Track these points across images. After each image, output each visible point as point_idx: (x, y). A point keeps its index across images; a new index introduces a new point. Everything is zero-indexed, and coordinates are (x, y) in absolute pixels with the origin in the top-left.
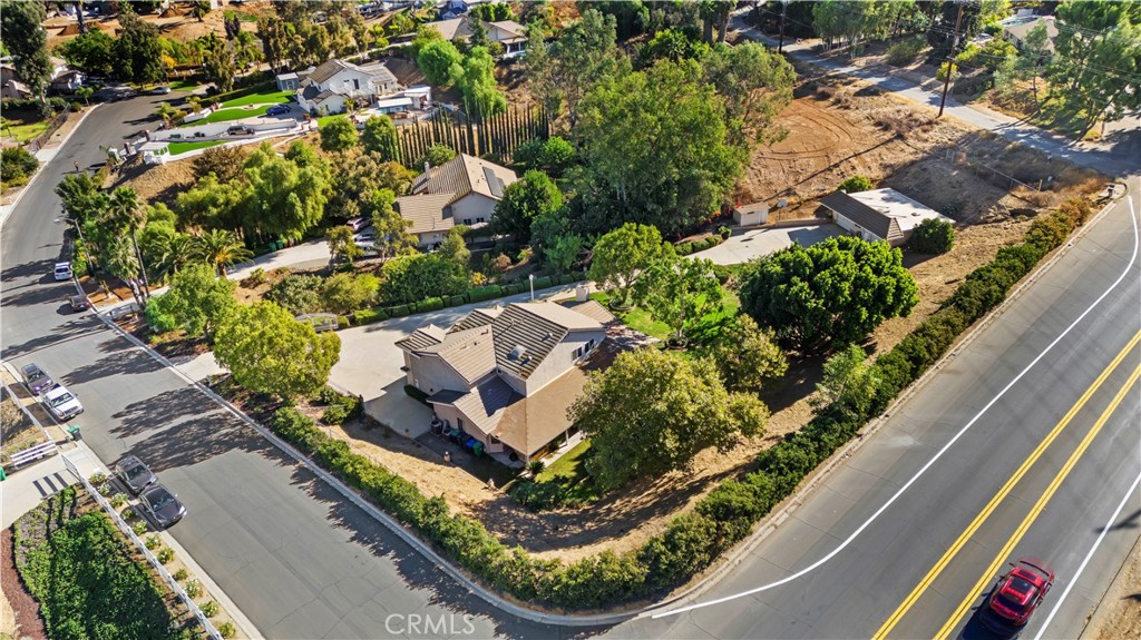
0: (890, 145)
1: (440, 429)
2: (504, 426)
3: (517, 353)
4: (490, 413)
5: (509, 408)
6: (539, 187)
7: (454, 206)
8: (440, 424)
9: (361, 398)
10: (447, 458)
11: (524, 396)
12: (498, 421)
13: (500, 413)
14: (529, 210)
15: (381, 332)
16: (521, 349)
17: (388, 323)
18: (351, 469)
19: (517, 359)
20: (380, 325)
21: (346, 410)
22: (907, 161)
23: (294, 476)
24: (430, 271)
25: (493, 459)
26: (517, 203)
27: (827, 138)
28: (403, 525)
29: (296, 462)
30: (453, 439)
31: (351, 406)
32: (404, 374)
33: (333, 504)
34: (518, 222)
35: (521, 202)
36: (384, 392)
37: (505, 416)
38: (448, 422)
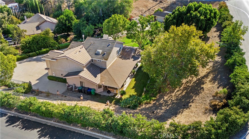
0: (160, 4)
1: (72, 88)
2: (103, 80)
3: (99, 52)
4: (96, 77)
5: (101, 73)
6: (70, 16)
7: (40, 26)
8: (71, 86)
9: (30, 82)
10: (82, 98)
11: (105, 69)
12: (100, 79)
13: (99, 76)
14: (68, 23)
15: (26, 63)
16: (100, 51)
17: (28, 59)
18: (44, 109)
19: (100, 54)
20: (25, 60)
21: (24, 88)
22: (167, 6)
23: (7, 122)
24: (42, 39)
25: (100, 95)
26: (64, 21)
27: (144, 4)
28: (88, 129)
29: (7, 115)
30: (80, 91)
31: (26, 87)
32: (47, 71)
33: (38, 130)
34: (65, 28)
35: (65, 21)
36: (38, 81)
37: (101, 76)
38: (75, 85)
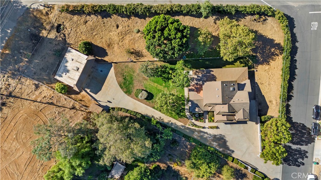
4: (245, 84)
13: (243, 83)
